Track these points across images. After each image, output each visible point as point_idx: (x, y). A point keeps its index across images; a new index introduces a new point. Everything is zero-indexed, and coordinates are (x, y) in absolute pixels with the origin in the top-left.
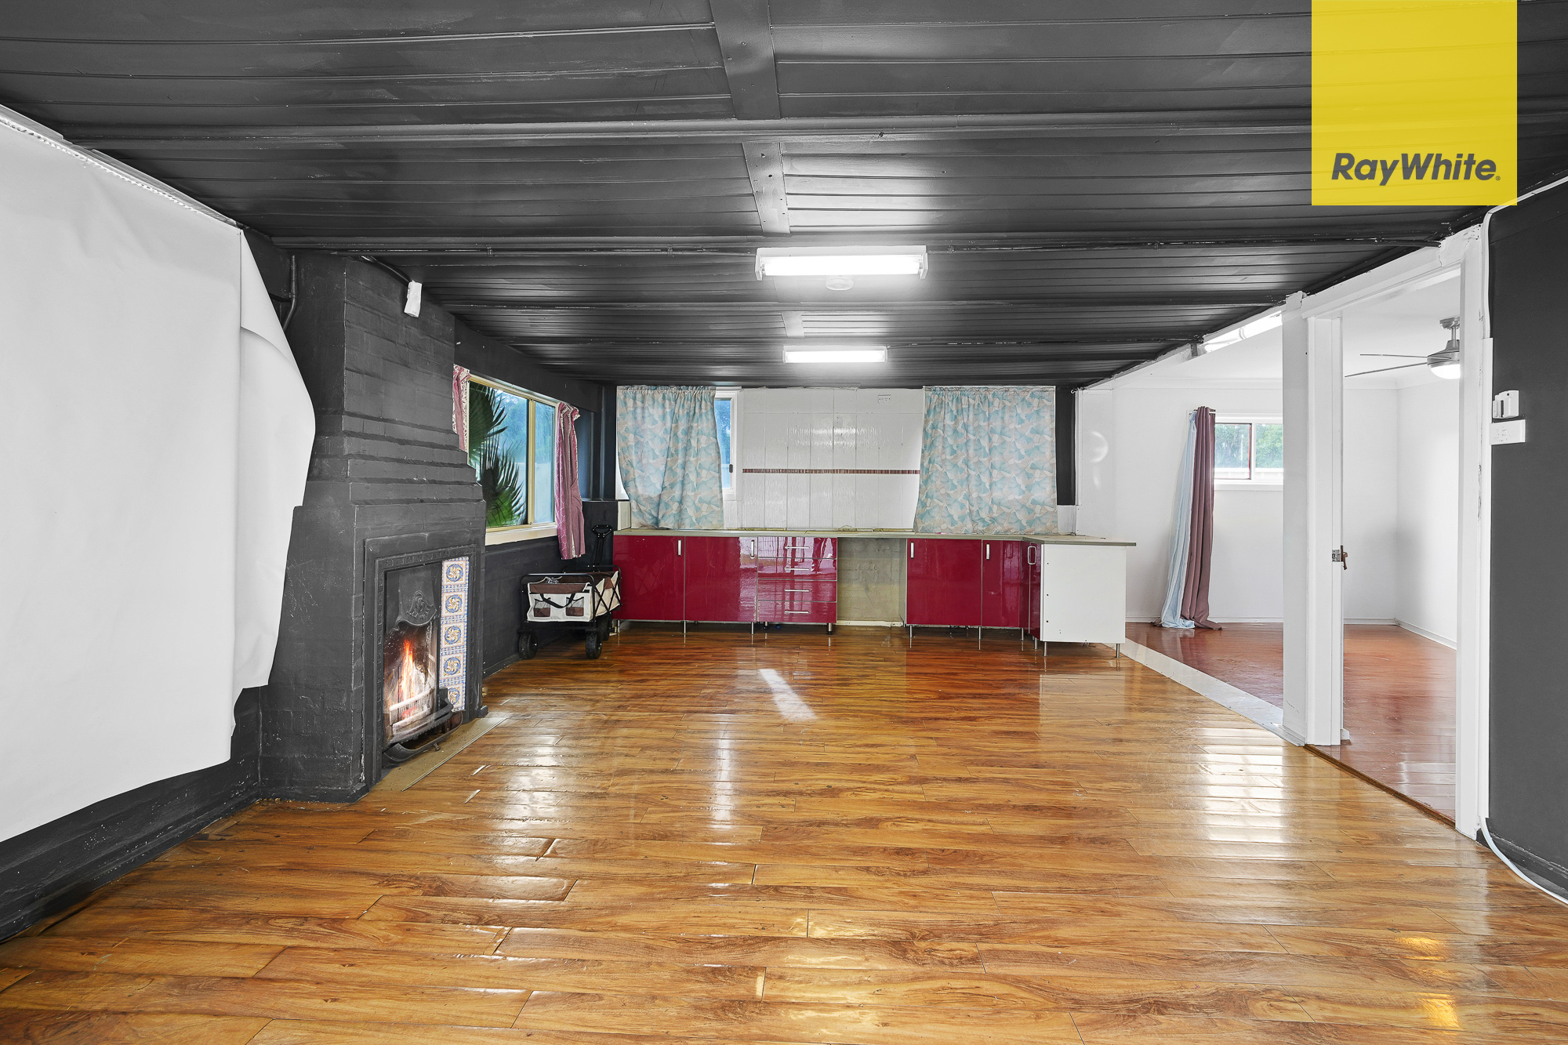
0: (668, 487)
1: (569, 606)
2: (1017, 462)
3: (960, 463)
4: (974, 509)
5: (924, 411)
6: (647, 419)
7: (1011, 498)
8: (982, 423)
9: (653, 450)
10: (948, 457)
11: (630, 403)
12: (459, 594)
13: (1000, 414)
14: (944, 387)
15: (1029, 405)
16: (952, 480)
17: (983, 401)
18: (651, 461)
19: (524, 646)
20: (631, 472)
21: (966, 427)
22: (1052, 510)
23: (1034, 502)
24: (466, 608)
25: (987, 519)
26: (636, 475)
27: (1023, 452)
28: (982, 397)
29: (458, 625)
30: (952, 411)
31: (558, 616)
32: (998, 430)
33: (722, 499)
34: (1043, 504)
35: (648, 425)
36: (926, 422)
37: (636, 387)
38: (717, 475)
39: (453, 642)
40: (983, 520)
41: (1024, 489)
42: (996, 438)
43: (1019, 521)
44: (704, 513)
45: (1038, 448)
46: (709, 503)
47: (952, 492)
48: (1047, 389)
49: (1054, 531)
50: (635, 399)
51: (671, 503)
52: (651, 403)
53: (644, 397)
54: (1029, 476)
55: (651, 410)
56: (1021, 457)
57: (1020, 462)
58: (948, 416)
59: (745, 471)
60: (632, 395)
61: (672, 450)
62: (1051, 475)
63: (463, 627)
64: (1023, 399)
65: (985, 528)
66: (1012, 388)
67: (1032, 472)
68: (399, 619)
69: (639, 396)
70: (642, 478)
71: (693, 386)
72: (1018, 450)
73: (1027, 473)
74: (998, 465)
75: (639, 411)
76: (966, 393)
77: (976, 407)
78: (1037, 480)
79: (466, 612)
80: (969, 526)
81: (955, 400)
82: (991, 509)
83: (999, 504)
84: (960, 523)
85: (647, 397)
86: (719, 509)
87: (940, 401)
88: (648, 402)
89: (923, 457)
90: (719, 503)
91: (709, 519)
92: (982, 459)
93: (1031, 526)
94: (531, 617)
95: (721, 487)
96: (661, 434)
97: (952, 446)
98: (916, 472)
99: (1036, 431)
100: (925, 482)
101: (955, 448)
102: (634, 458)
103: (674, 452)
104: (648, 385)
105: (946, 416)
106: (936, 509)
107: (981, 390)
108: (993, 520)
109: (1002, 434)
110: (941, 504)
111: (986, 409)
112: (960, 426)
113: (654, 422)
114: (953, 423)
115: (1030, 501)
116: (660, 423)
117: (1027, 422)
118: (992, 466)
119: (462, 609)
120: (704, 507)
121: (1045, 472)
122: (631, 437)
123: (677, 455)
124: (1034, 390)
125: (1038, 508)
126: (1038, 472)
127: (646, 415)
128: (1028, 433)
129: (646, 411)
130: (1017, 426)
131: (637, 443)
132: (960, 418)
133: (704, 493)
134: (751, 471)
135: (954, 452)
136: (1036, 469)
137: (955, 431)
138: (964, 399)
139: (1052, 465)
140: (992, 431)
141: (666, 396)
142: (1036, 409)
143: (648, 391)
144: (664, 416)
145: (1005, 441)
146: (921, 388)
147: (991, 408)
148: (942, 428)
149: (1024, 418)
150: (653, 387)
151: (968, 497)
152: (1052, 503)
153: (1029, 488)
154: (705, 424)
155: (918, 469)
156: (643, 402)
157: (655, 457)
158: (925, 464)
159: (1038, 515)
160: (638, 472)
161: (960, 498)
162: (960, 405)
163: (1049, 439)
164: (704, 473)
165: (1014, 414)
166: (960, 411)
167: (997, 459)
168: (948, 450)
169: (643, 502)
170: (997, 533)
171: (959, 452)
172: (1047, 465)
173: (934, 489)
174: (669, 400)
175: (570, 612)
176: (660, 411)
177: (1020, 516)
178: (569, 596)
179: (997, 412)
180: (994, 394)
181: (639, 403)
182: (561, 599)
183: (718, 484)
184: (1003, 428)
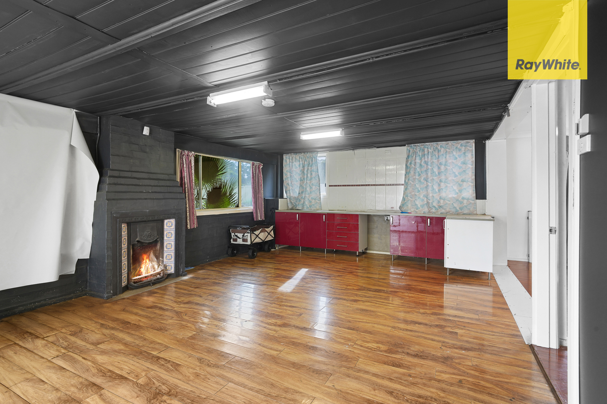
0: (301, 193)
1: (243, 238)
2: (454, 178)
3: (422, 180)
4: (430, 201)
5: (406, 156)
6: (294, 167)
7: (450, 196)
8: (434, 161)
9: (296, 178)
10: (417, 177)
11: (288, 160)
12: (171, 232)
13: (445, 156)
14: (416, 144)
15: (460, 150)
16: (418, 188)
17: (435, 149)
18: (295, 183)
19: (230, 252)
20: (288, 188)
21: (426, 163)
22: (473, 202)
23: (463, 198)
24: (174, 237)
25: (437, 207)
26: (290, 189)
27: (457, 173)
28: (435, 148)
29: (171, 243)
30: (419, 156)
31: (240, 242)
32: (444, 163)
33: (320, 197)
34: (468, 199)
35: (294, 169)
36: (407, 161)
37: (289, 154)
38: (319, 188)
39: (169, 249)
40: (434, 207)
41: (458, 192)
42: (442, 167)
43: (455, 207)
44: (313, 203)
45: (464, 171)
46: (315, 199)
47: (418, 194)
48: (470, 142)
49: (475, 212)
50: (289, 159)
51: (301, 199)
52: (295, 160)
53: (292, 158)
54: (460, 185)
55: (295, 163)
56: (456, 176)
57: (455, 178)
58: (418, 158)
59: (330, 186)
60: (288, 157)
61: (302, 179)
62: (472, 184)
63: (173, 243)
64: (457, 148)
65: (436, 211)
66: (450, 143)
67: (462, 183)
68: (137, 239)
69: (291, 158)
70: (292, 189)
71: (309, 152)
72: (454, 173)
73: (459, 184)
74: (443, 181)
75: (291, 163)
76: (427, 146)
77: (432, 153)
78: (464, 187)
79: (174, 238)
80: (426, 210)
81: (421, 150)
82: (439, 202)
83: (444, 200)
84: (421, 208)
85: (294, 158)
86: (319, 202)
87: (414, 151)
88: (294, 160)
89: (405, 178)
90: (319, 199)
91: (315, 206)
92: (435, 178)
93: (461, 210)
94: (232, 242)
95: (320, 193)
96: (299, 172)
97: (419, 172)
98: (403, 185)
99: (464, 163)
100: (406, 189)
101: (420, 173)
102: (290, 182)
103: (303, 179)
104: (294, 153)
105: (417, 158)
106: (409, 202)
107: (434, 144)
108: (440, 207)
109: (445, 165)
110: (412, 199)
111: (436, 154)
112: (423, 162)
113: (296, 168)
114: (420, 161)
115: (461, 198)
116: (298, 168)
117: (458, 159)
118: (441, 181)
119: (173, 237)
120: (313, 201)
121: (469, 183)
122: (289, 174)
123: (304, 180)
124: (462, 142)
125: (465, 201)
126: (465, 183)
127: (293, 165)
128: (459, 164)
129: (293, 163)
130: (454, 161)
131: (291, 176)
132: (423, 158)
133: (313, 195)
134: (332, 186)
135: (419, 175)
136: (464, 181)
137: (421, 165)
138: (426, 150)
139: (472, 179)
140: (441, 164)
141: (300, 157)
142: (463, 152)
143: (293, 155)
144: (300, 165)
145: (447, 169)
146: (405, 146)
147: (440, 153)
148: (414, 164)
149: (457, 157)
150: (295, 154)
151: (427, 196)
152: (473, 199)
153: (460, 191)
154: (314, 168)
155: (403, 183)
156: (292, 160)
157: (297, 181)
158: (406, 181)
159: (465, 205)
160: (291, 188)
161: (421, 197)
162: (423, 152)
163: (471, 166)
164: (314, 187)
165: (452, 155)
166: (424, 155)
167: (443, 177)
168: (417, 174)
169: (293, 199)
170: (441, 213)
171: (422, 175)
172: (470, 180)
173: (409, 192)
174: (302, 158)
175: (244, 240)
176: (298, 162)
177: (455, 205)
178: (243, 234)
179: (443, 155)
180: (441, 146)
181: (291, 161)
182: (240, 235)
183: (319, 192)
184: (446, 162)
